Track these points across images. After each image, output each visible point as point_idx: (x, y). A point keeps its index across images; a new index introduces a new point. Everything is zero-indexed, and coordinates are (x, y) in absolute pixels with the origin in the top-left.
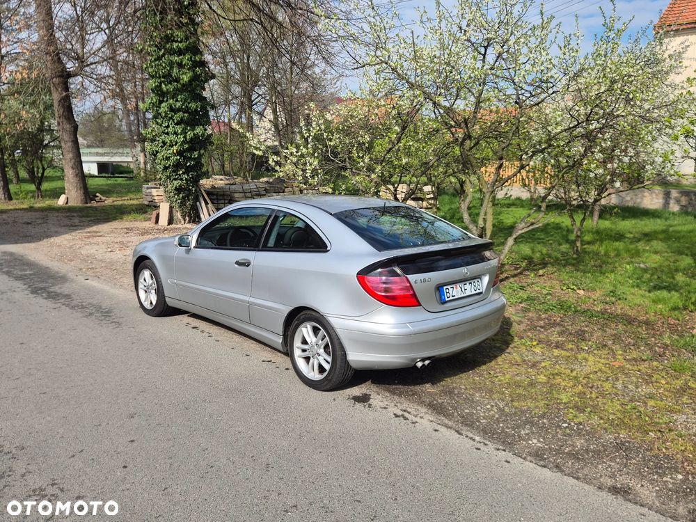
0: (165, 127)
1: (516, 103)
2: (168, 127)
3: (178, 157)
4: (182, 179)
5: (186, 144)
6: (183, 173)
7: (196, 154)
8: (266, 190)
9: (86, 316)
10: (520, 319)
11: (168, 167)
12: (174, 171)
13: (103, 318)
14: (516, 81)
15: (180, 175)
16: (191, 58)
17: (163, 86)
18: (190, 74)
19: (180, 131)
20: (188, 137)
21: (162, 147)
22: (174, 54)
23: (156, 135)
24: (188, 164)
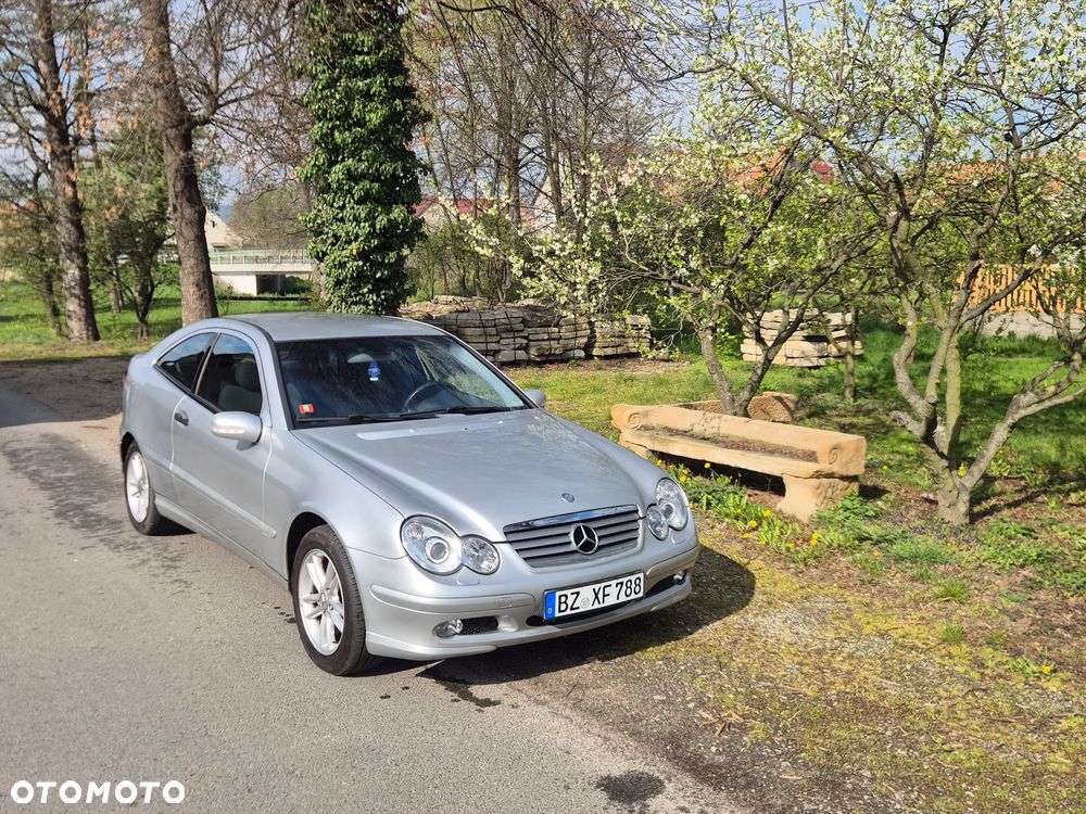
0: (339, 208)
1: (1008, 138)
2: (342, 208)
3: (361, 263)
4: (366, 303)
5: (373, 238)
6: (370, 292)
7: (392, 256)
8: (524, 321)
9: (133, 567)
10: (1017, 605)
11: (344, 281)
12: (352, 289)
13: (162, 570)
14: (1004, 89)
15: (363, 295)
16: (386, 81)
17: (337, 134)
18: (383, 111)
19: (363, 215)
20: (378, 227)
21: (333, 244)
22: (355, 76)
23: (323, 222)
24: (378, 275)
